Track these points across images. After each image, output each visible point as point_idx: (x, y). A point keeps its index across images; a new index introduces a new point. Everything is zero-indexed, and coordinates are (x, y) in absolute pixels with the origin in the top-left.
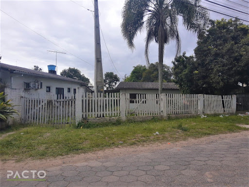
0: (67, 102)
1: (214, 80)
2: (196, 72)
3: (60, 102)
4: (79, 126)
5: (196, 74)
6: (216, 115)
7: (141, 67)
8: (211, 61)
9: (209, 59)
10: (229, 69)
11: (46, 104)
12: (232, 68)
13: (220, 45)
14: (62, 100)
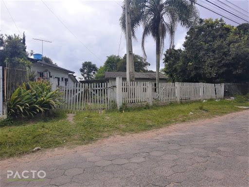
0: (103, 90)
1: (207, 71)
2: (190, 64)
3: (96, 90)
4: (121, 110)
5: (190, 66)
6: (211, 100)
7: (115, 57)
8: (204, 55)
9: (202, 53)
10: (219, 62)
11: (83, 92)
12: (221, 61)
13: (210, 41)
14: (98, 88)
